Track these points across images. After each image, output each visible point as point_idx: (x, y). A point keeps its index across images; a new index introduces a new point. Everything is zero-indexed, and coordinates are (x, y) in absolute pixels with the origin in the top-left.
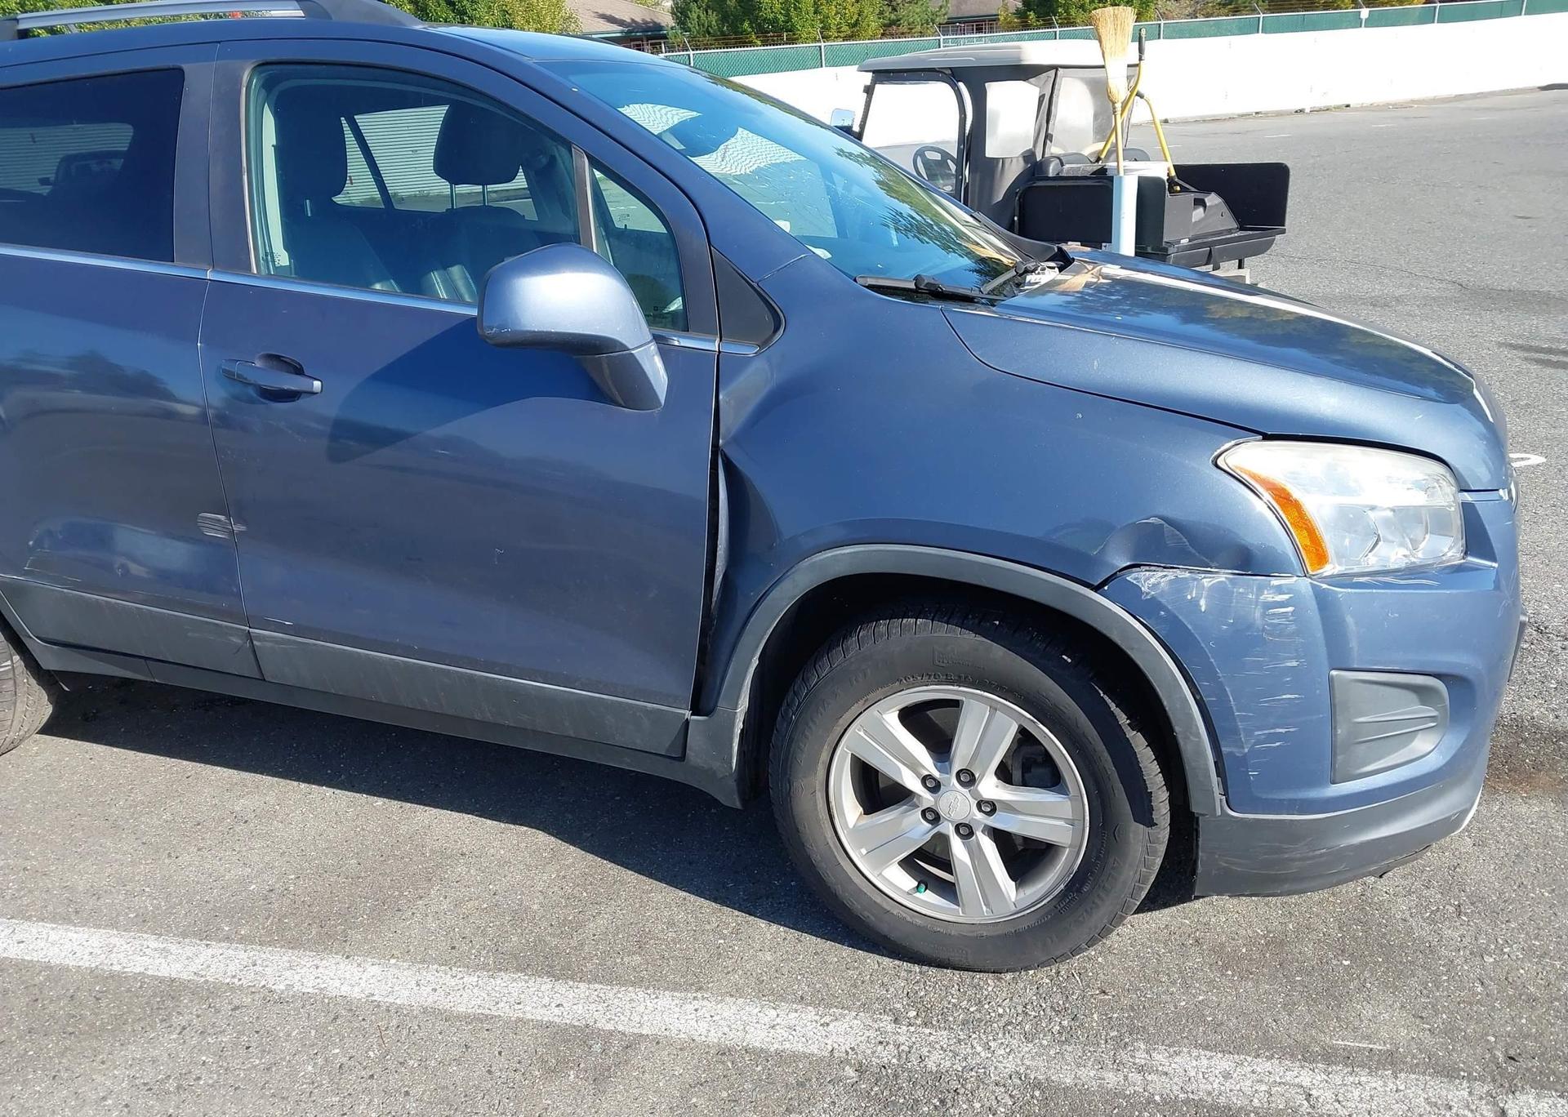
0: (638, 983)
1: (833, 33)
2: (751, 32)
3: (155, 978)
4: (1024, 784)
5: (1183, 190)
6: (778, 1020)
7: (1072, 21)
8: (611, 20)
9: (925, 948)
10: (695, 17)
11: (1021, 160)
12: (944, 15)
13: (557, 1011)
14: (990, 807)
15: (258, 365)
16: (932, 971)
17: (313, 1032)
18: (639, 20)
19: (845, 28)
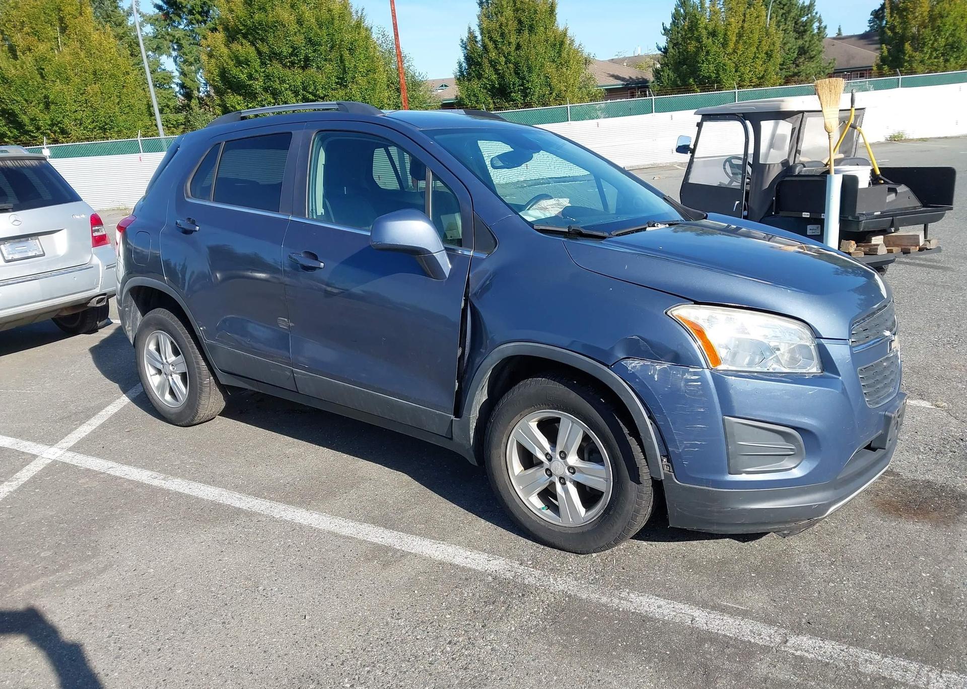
0: (419, 535)
1: (747, 83)
2: (693, 84)
3: (234, 507)
4: (589, 460)
5: (885, 183)
6: (470, 556)
7: (914, 71)
8: (617, 77)
9: (545, 537)
10: (666, 76)
11: (780, 165)
12: (832, 68)
13: (381, 540)
14: (572, 469)
15: (302, 256)
16: (548, 549)
17: (284, 533)
18: (634, 77)
19: (755, 80)
